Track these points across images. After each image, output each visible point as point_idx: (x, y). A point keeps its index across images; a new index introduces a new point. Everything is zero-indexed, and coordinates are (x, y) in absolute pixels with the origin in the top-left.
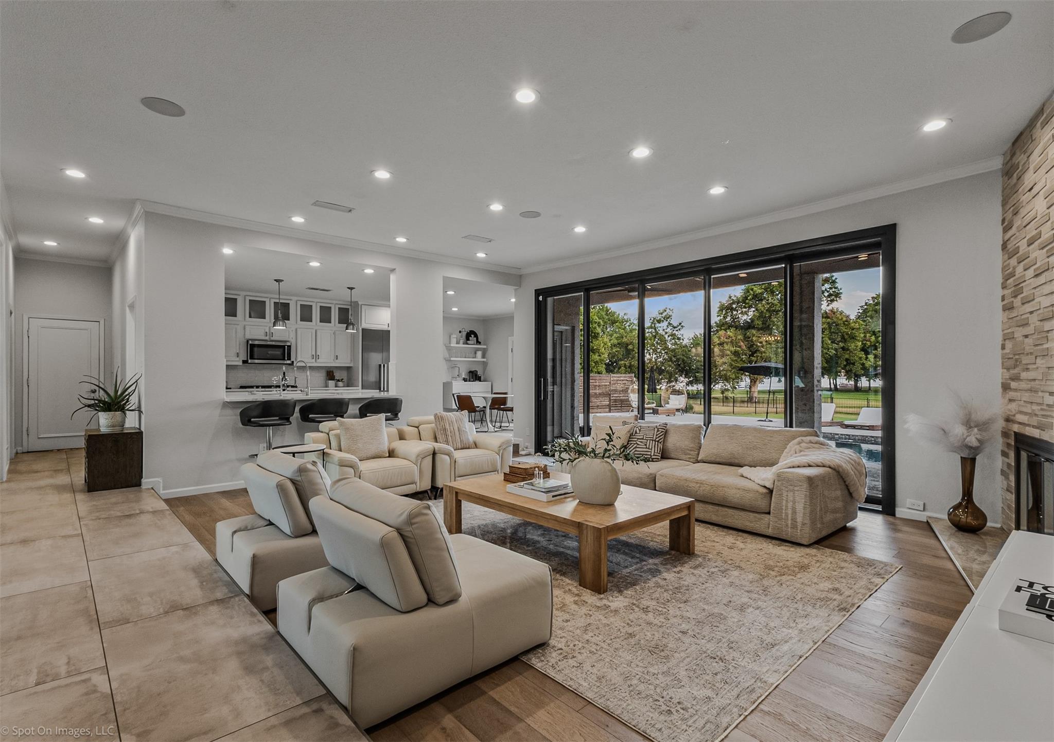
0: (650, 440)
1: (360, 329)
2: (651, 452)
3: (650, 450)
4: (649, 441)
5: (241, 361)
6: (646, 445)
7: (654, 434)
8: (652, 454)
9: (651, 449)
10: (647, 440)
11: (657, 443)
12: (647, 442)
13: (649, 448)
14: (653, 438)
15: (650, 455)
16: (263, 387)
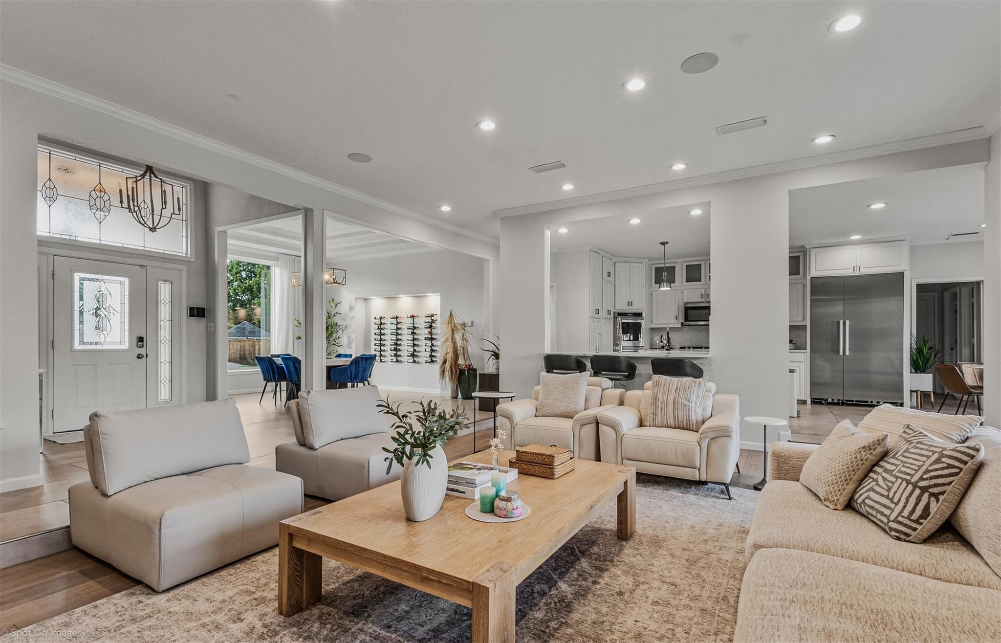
0: (903, 479)
1: (809, 278)
2: (892, 510)
3: (892, 506)
4: (899, 481)
5: (680, 323)
6: (889, 490)
7: (920, 467)
8: (892, 518)
9: (896, 504)
10: (897, 477)
11: (918, 492)
12: (893, 483)
13: (891, 500)
14: (912, 476)
15: (888, 517)
16: (694, 348)
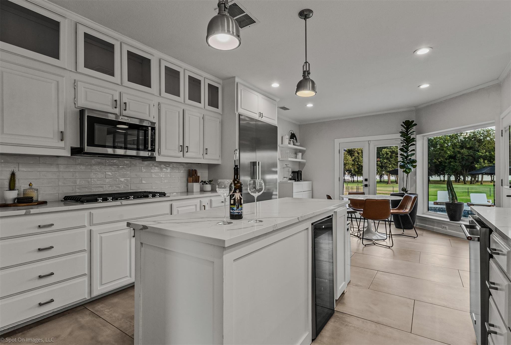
1: (237, 114)
5: (70, 148)
